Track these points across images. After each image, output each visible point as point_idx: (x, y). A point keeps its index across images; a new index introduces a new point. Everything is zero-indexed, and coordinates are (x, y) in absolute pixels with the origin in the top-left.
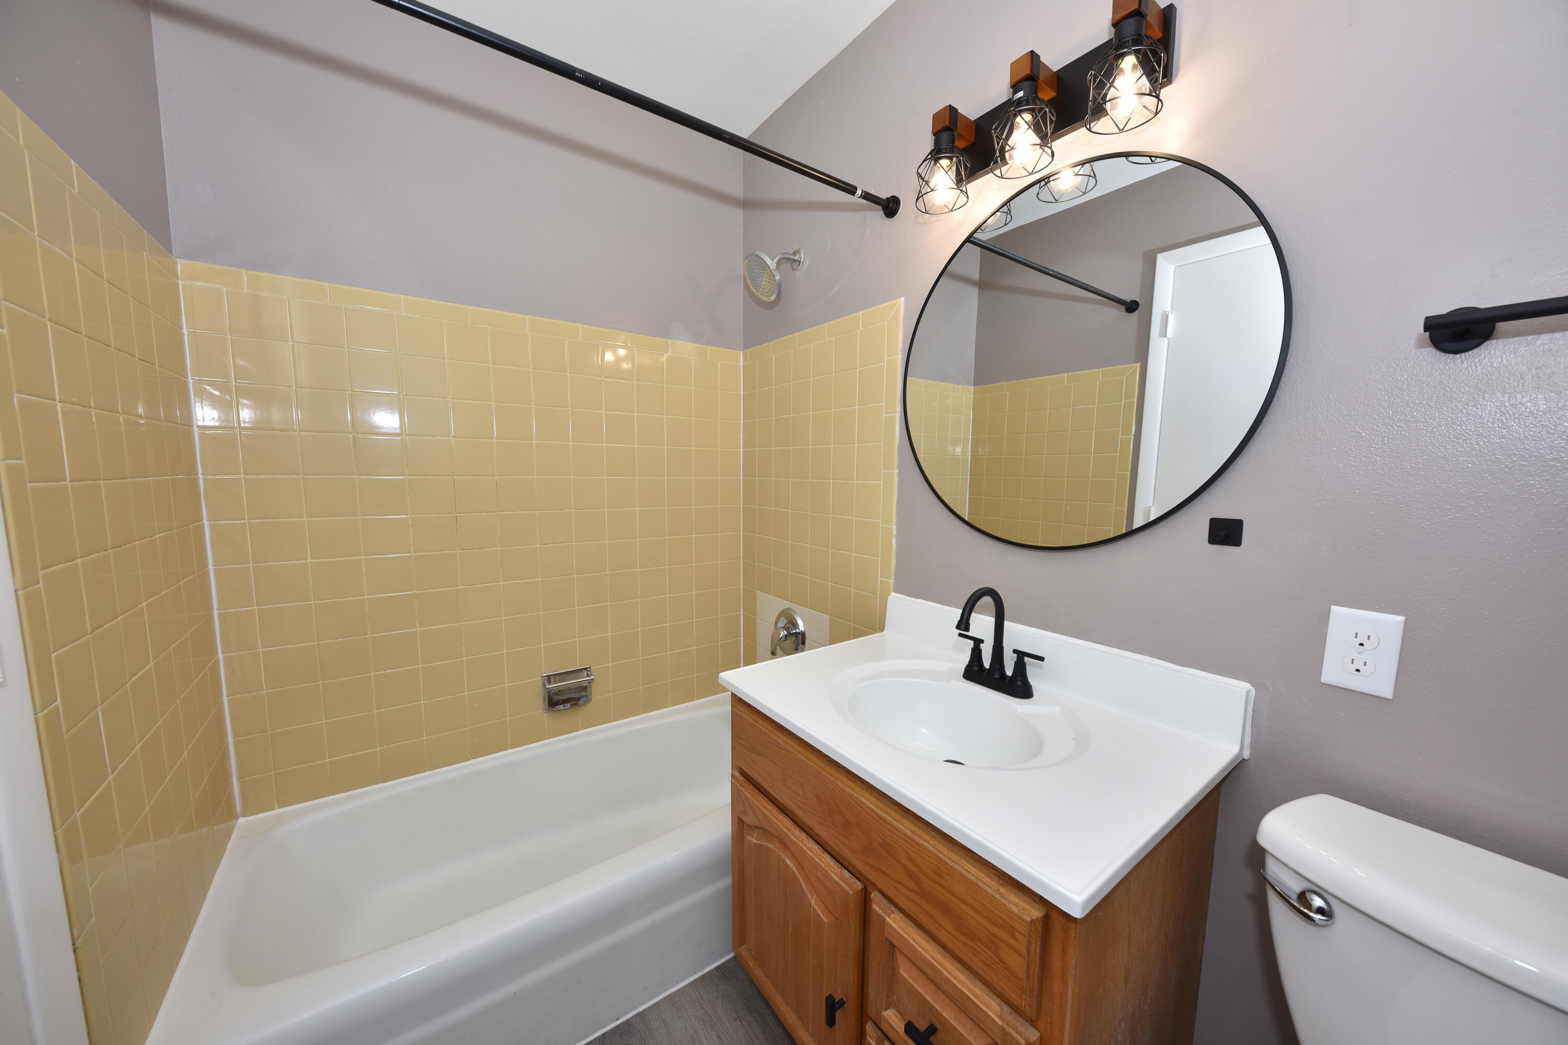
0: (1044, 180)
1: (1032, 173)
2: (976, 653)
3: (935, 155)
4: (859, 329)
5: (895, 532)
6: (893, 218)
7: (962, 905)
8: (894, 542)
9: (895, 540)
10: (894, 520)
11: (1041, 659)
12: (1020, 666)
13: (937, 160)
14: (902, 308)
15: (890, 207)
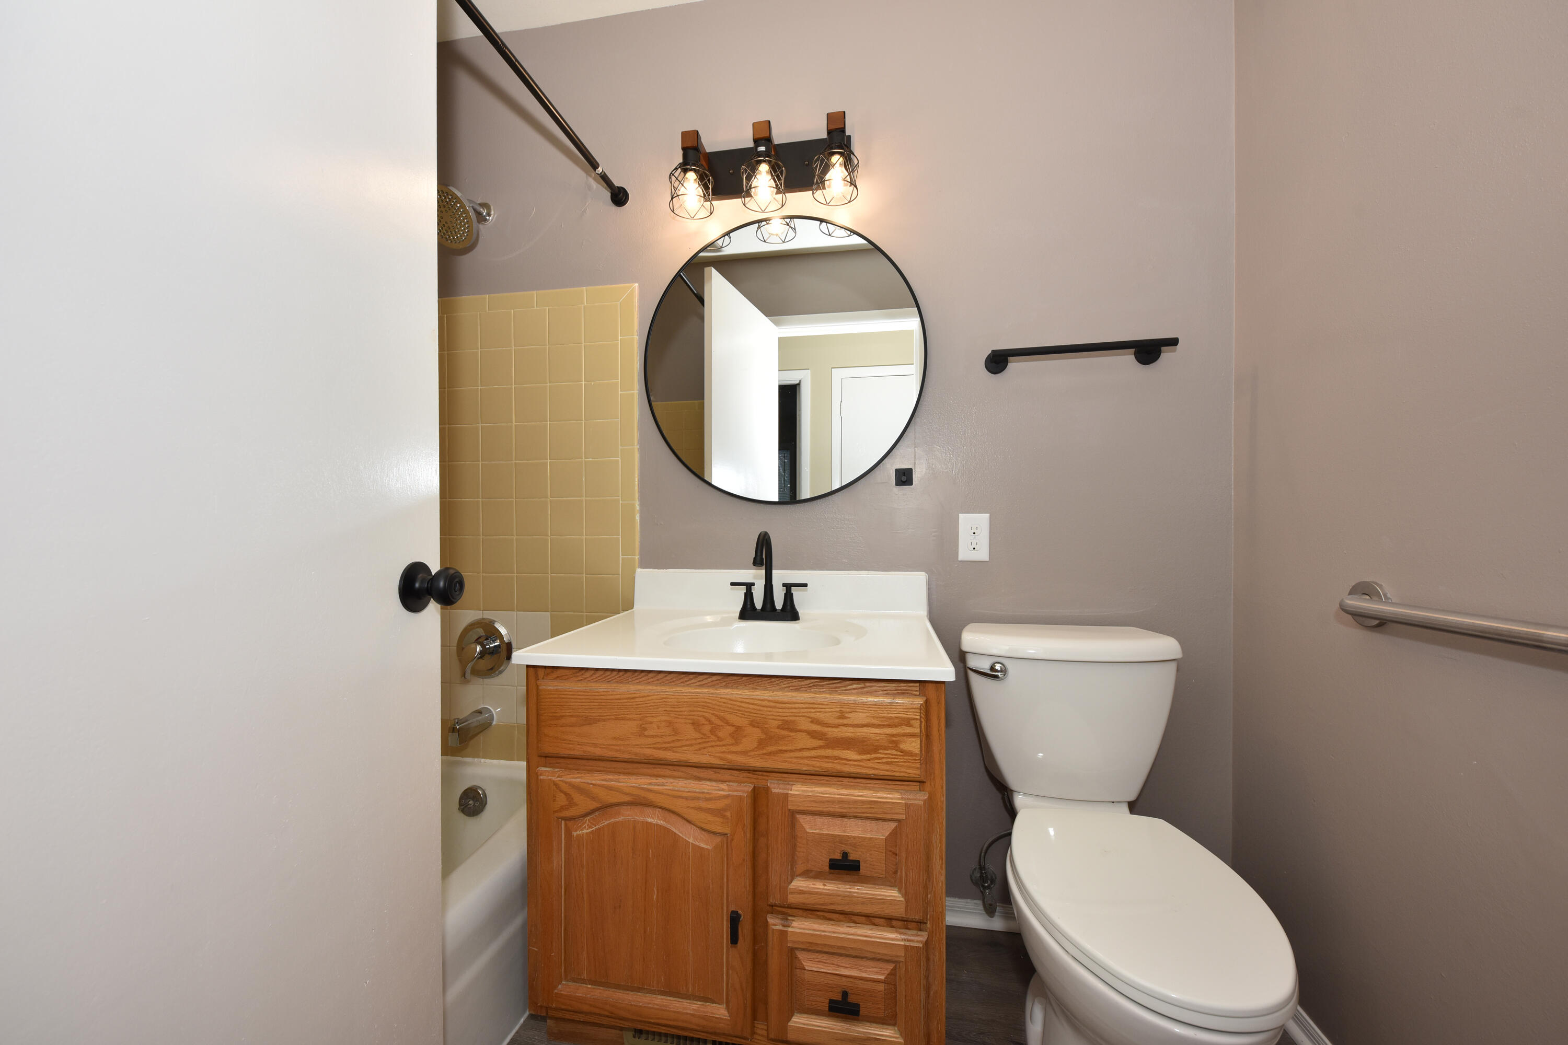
0: (766, 221)
1: (763, 211)
2: (749, 596)
3: (684, 167)
4: (583, 304)
5: (637, 507)
6: (618, 208)
7: (865, 730)
8: (637, 517)
9: (638, 515)
10: (637, 495)
11: (805, 585)
12: (789, 597)
13: (685, 171)
14: (636, 292)
15: (619, 197)
